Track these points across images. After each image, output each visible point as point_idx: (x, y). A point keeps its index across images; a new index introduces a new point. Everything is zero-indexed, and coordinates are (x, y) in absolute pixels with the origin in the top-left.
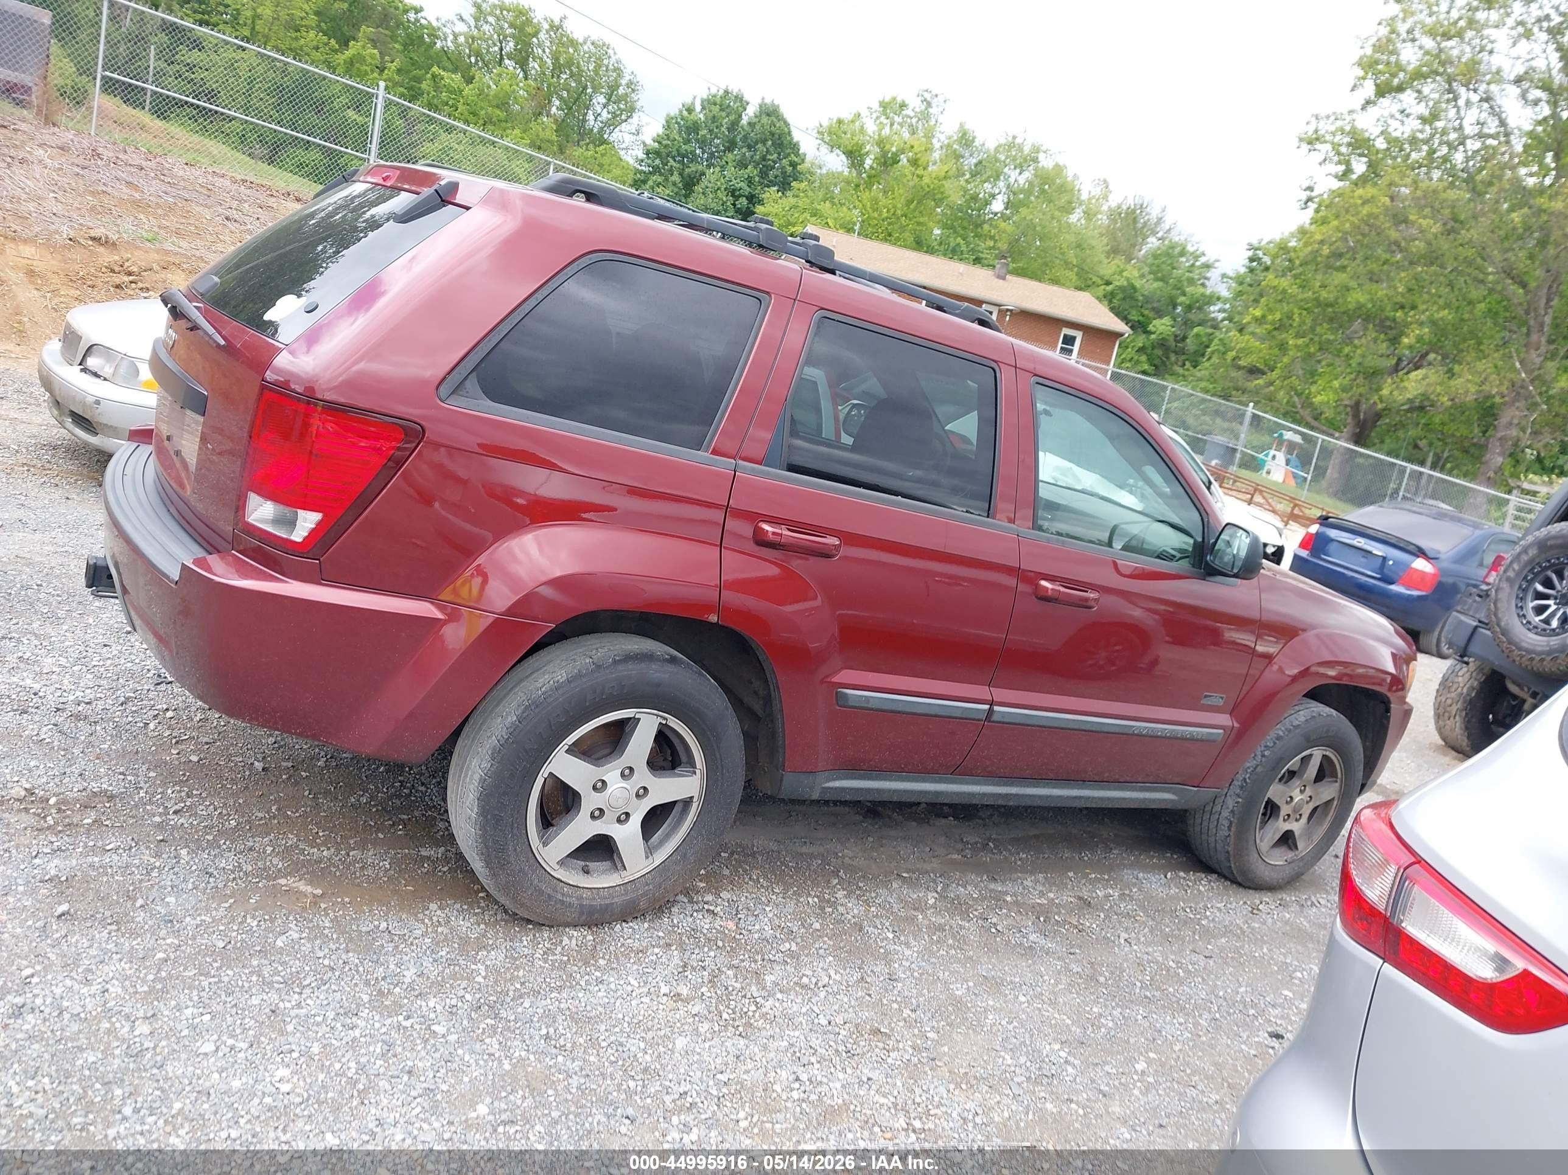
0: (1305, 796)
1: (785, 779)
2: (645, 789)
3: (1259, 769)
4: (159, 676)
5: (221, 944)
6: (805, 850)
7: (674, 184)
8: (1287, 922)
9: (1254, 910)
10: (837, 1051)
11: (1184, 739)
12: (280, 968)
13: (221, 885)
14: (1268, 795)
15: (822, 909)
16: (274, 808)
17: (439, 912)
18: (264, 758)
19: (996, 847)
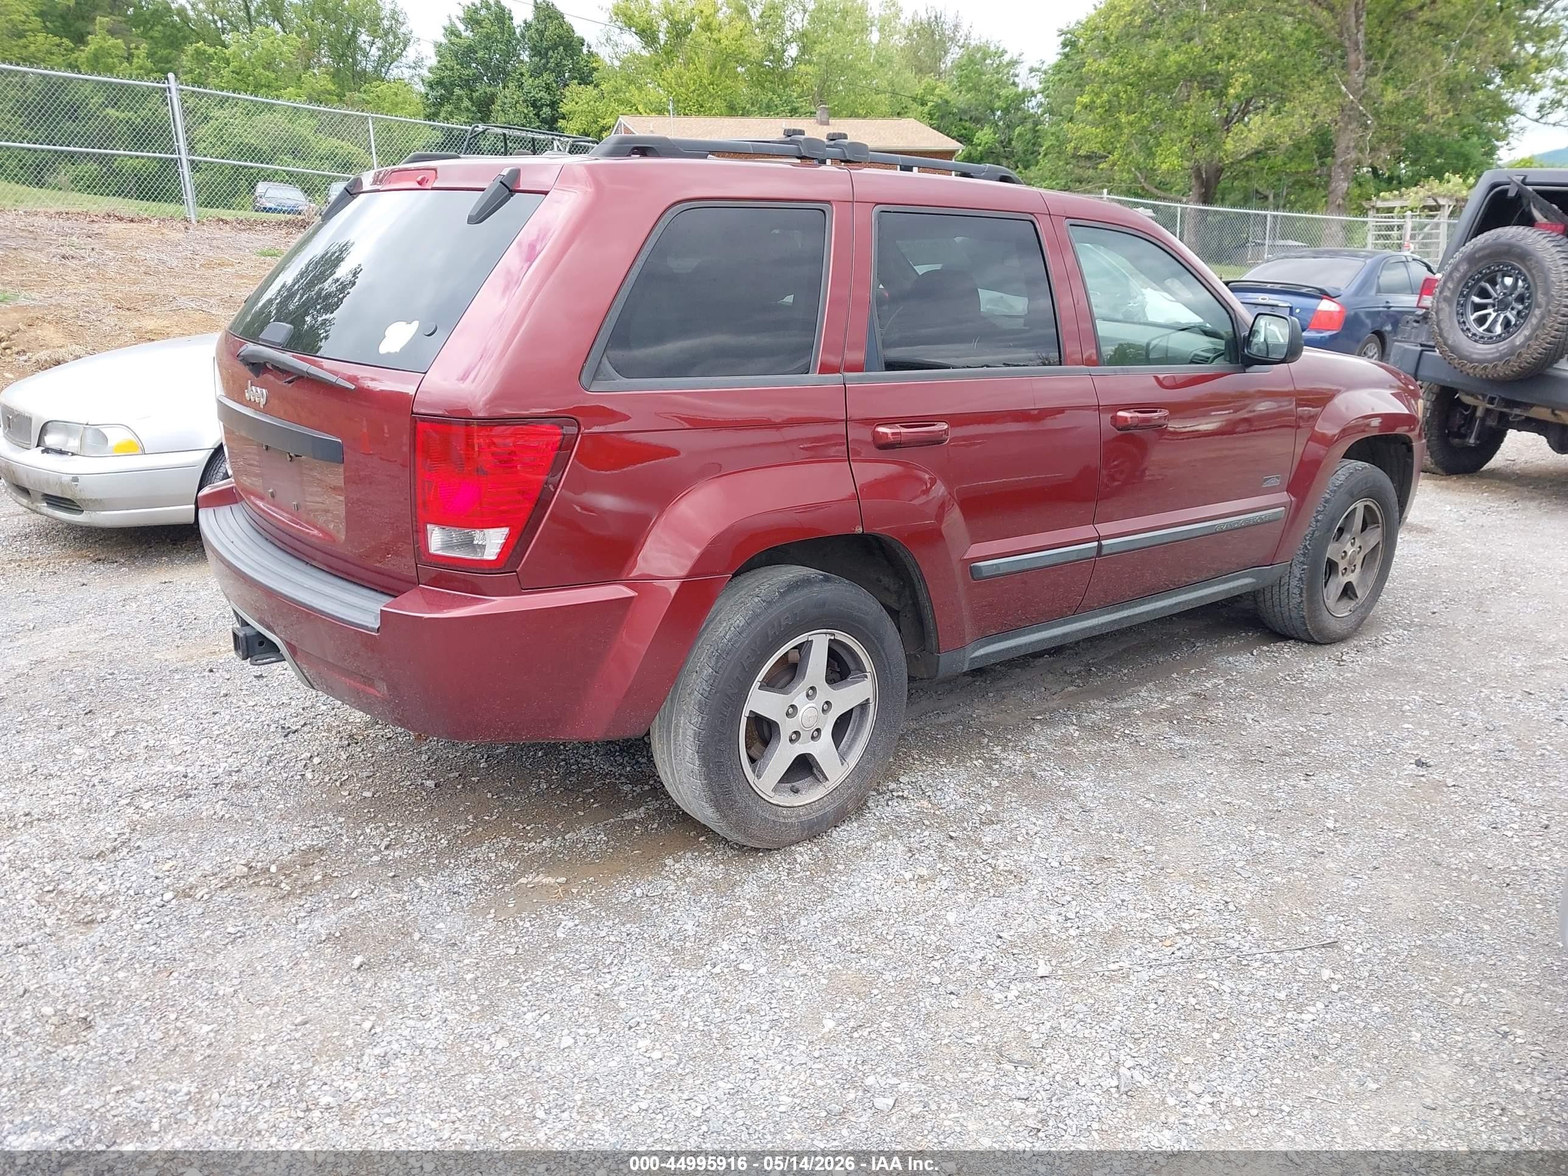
0: (1356, 548)
1: (941, 659)
2: (827, 703)
3: (1317, 534)
4: (283, 728)
5: (512, 951)
6: (942, 720)
7: (468, 110)
8: (1372, 665)
9: (1340, 662)
10: (1081, 885)
11: (1256, 524)
12: (577, 957)
13: (473, 900)
14: (1327, 555)
15: (990, 768)
16: (470, 817)
17: (677, 866)
18: (428, 775)
19: (1099, 670)
